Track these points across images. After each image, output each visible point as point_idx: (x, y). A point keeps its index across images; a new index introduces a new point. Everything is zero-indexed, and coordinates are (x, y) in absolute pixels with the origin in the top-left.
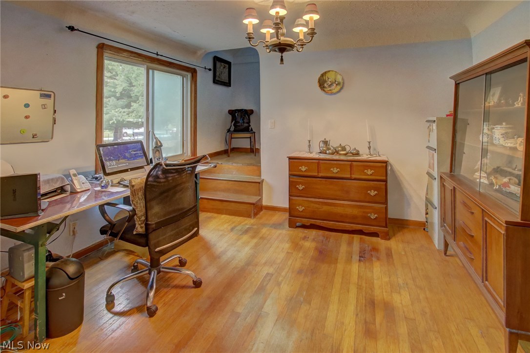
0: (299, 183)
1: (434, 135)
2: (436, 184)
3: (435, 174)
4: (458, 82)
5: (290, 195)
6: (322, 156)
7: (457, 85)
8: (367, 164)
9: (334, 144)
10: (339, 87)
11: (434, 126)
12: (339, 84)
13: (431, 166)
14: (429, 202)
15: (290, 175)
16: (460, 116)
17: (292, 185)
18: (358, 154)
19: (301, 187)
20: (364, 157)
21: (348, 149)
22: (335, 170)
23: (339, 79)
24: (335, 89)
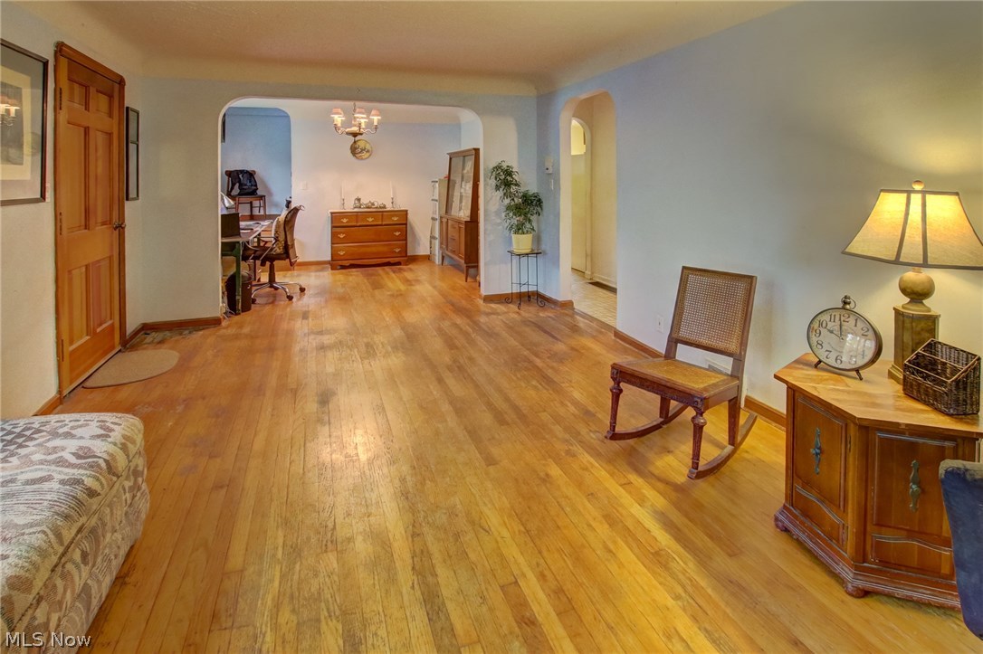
0: (340, 233)
1: (437, 191)
2: (437, 223)
3: (437, 217)
4: (452, 157)
5: (332, 244)
6: (356, 210)
7: (451, 159)
8: (394, 213)
9: (365, 201)
10: (368, 154)
11: (437, 184)
12: (368, 151)
13: (434, 213)
14: (432, 237)
15: (333, 227)
16: (452, 178)
17: (334, 235)
18: (385, 207)
19: (342, 236)
20: (389, 207)
21: (376, 204)
22: (370, 220)
23: (368, 147)
24: (365, 155)
